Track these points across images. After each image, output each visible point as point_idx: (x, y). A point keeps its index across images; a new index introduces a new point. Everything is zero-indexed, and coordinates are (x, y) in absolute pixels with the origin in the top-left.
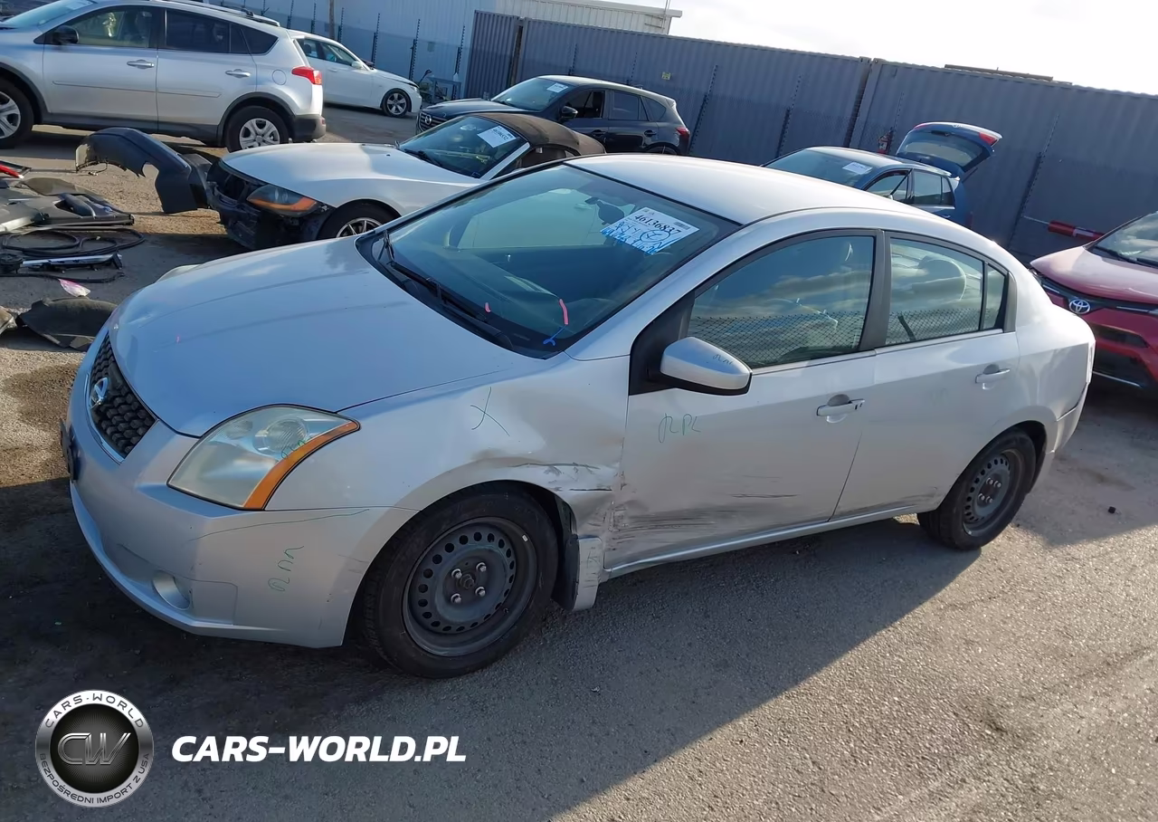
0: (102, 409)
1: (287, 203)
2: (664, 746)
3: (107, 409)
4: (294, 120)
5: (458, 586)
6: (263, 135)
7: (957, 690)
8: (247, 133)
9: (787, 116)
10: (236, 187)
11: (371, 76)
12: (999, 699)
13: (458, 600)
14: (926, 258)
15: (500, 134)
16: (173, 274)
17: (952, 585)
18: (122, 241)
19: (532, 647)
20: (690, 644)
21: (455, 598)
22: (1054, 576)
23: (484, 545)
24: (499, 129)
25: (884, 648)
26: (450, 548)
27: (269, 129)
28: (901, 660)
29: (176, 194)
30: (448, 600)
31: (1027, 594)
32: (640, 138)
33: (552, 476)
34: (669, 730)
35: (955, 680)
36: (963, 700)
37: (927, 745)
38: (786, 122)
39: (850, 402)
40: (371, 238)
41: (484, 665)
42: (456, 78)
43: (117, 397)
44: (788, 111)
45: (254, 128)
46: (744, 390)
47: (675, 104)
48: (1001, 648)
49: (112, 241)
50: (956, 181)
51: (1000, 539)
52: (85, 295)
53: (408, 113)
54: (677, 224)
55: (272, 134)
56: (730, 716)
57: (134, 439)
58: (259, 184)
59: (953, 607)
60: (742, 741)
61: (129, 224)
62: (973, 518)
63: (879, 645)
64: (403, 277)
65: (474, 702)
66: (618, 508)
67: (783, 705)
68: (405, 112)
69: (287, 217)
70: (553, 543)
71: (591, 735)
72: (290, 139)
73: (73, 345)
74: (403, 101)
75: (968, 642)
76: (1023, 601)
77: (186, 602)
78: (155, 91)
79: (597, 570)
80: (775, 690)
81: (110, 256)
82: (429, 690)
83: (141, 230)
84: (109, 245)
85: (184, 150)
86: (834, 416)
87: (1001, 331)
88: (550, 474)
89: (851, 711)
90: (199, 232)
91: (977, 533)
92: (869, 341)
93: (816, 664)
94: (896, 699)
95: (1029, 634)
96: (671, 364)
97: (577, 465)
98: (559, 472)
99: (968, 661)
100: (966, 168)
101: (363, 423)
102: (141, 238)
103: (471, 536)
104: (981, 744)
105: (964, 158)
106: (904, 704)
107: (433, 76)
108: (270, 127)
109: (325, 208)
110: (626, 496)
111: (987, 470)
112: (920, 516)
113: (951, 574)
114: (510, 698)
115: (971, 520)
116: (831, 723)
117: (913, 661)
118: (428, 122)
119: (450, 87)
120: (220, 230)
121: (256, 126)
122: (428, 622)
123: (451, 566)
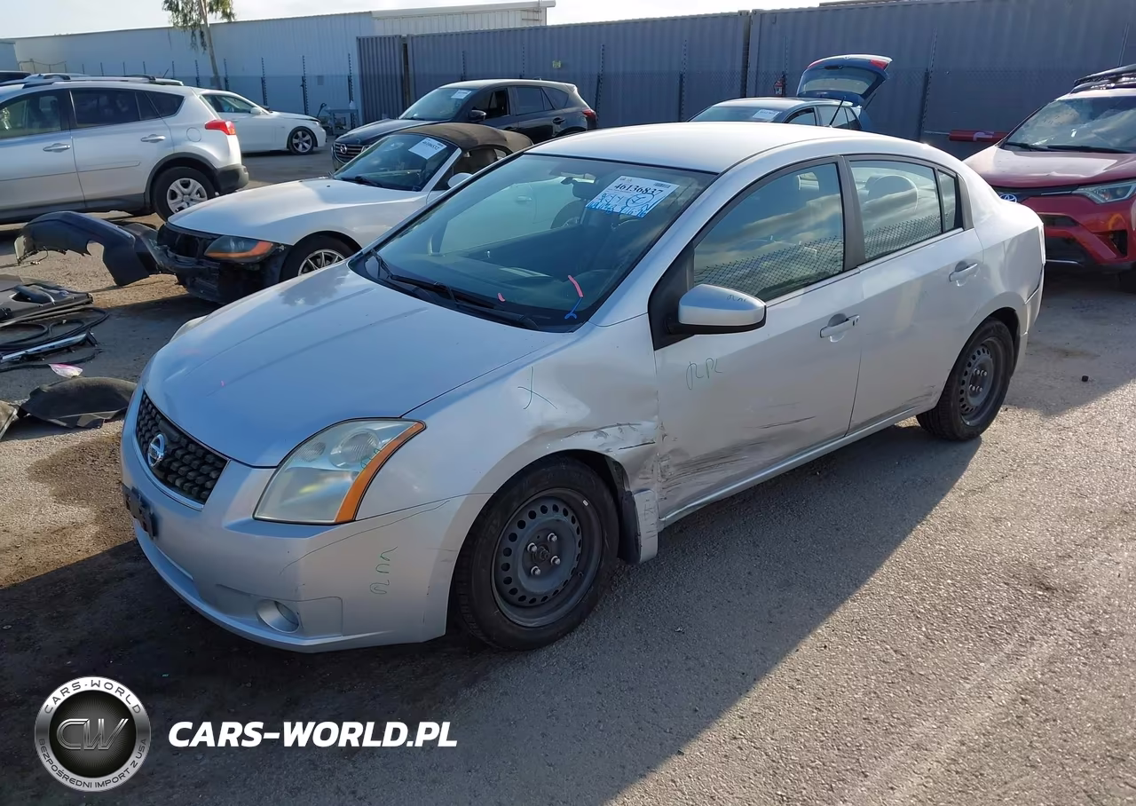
0: (164, 465)
1: (244, 251)
2: (758, 665)
3: (170, 463)
4: (217, 174)
5: (534, 559)
6: (189, 195)
7: (1001, 563)
8: (174, 195)
9: (681, 80)
10: (187, 245)
11: (273, 120)
12: (1040, 563)
13: (538, 572)
14: (871, 179)
15: (431, 145)
16: (184, 331)
17: (965, 473)
18: (87, 320)
19: (607, 605)
20: (749, 573)
21: (534, 571)
22: (1053, 447)
23: (551, 516)
24: (427, 140)
25: (924, 541)
26: (522, 525)
27: (194, 187)
28: (942, 547)
29: (127, 265)
30: (529, 574)
31: (1034, 468)
32: (550, 128)
33: (601, 440)
34: (757, 651)
35: (995, 555)
36: (1009, 571)
37: (991, 616)
38: (681, 86)
39: (847, 320)
40: (361, 258)
41: (571, 629)
42: (352, 106)
43: (177, 449)
44: (681, 76)
45: (180, 189)
46: (761, 324)
47: (576, 88)
48: (1027, 518)
49: (78, 321)
50: (858, 110)
51: (994, 425)
52: (78, 374)
53: (315, 149)
54: (657, 185)
55: (198, 192)
56: (807, 628)
57: (208, 484)
58: (214, 237)
59: (973, 492)
60: (825, 647)
61: (88, 303)
62: (968, 409)
63: (918, 539)
64: (412, 287)
65: (573, 664)
66: (662, 459)
67: (852, 608)
68: (312, 147)
69: (248, 264)
70: (610, 503)
71: (689, 669)
72: (217, 194)
73: (80, 423)
74: (308, 137)
75: (996, 520)
76: (1032, 474)
77: (294, 623)
78: (77, 171)
79: (654, 520)
80: (841, 597)
81: (83, 336)
82: (528, 661)
83: (102, 306)
84: (77, 326)
85: (121, 223)
86: (835, 335)
87: (961, 229)
88: (599, 438)
89: (913, 600)
90: (158, 297)
91: (975, 422)
92: (852, 260)
93: (868, 566)
94: (949, 581)
95: (1047, 502)
96: (689, 314)
97: (621, 425)
98: (606, 434)
99: (1002, 536)
100: (865, 96)
101: (428, 422)
102: (104, 314)
103: (538, 510)
104: (1037, 604)
105: (860, 87)
106: (958, 585)
107: (329, 108)
108: (195, 185)
109: (282, 248)
110: (669, 446)
111: (972, 362)
112: (918, 417)
113: (962, 465)
114: (605, 653)
115: (966, 411)
116: (899, 614)
117: (953, 546)
118: (344, 151)
119: (348, 116)
120: (181, 291)
121: (181, 187)
122: (515, 598)
123: (527, 542)
